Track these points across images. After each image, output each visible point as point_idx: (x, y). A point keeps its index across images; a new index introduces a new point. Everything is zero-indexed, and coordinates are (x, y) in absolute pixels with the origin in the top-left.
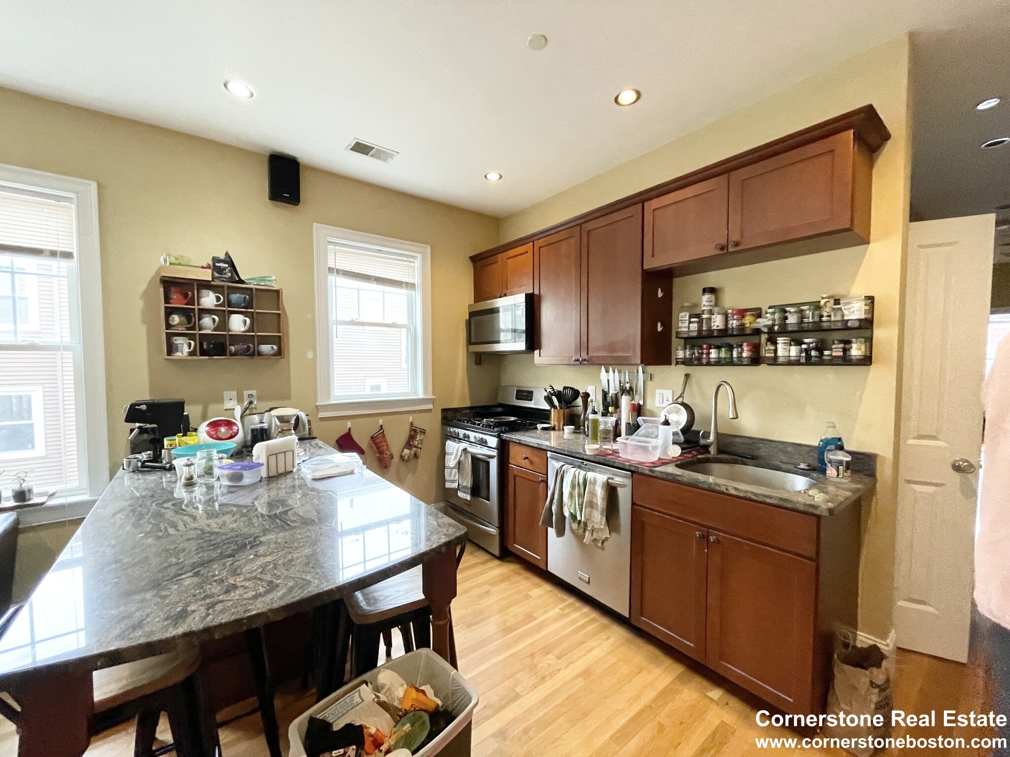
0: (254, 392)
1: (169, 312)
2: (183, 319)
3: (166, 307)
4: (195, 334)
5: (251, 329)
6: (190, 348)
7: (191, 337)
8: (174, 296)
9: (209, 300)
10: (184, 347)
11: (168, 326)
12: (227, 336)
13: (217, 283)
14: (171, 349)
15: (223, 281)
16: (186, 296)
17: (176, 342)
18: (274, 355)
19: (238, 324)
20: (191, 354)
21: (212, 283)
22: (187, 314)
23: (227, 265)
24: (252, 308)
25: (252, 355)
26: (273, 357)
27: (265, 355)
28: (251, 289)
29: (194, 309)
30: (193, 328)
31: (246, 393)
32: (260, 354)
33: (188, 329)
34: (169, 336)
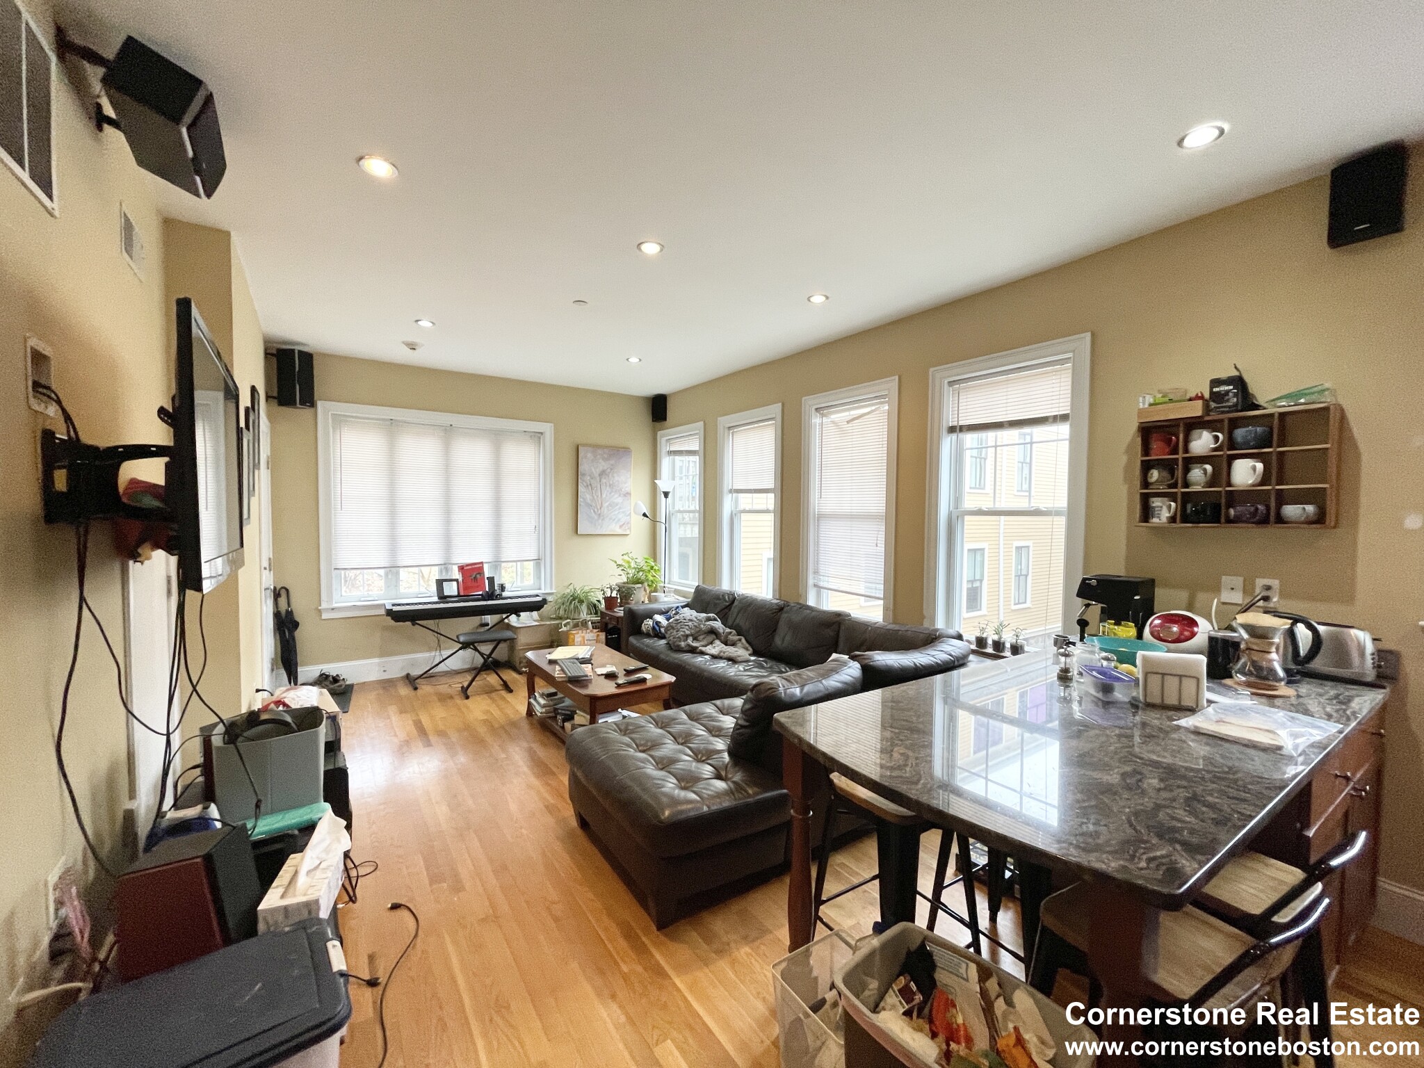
0: (1275, 583)
1: (1146, 467)
2: (1165, 474)
3: (1142, 461)
4: (1176, 493)
5: (1265, 479)
6: (1170, 511)
7: (1173, 497)
8: (1155, 445)
9: (1203, 442)
10: (1164, 510)
11: (1145, 484)
12: (1223, 494)
13: (1213, 416)
14: (1147, 513)
15: (1223, 412)
16: (1169, 442)
17: (1154, 505)
18: (1310, 522)
19: (1245, 473)
20: (1172, 519)
21: (1207, 418)
22: (1169, 466)
23: (1231, 387)
24: (1271, 447)
25: (1264, 521)
26: (1305, 526)
27: (1291, 522)
28: (1272, 415)
29: (1177, 459)
30: (1175, 486)
31: (1261, 582)
32: (1280, 520)
33: (1170, 486)
34: (1145, 499)
